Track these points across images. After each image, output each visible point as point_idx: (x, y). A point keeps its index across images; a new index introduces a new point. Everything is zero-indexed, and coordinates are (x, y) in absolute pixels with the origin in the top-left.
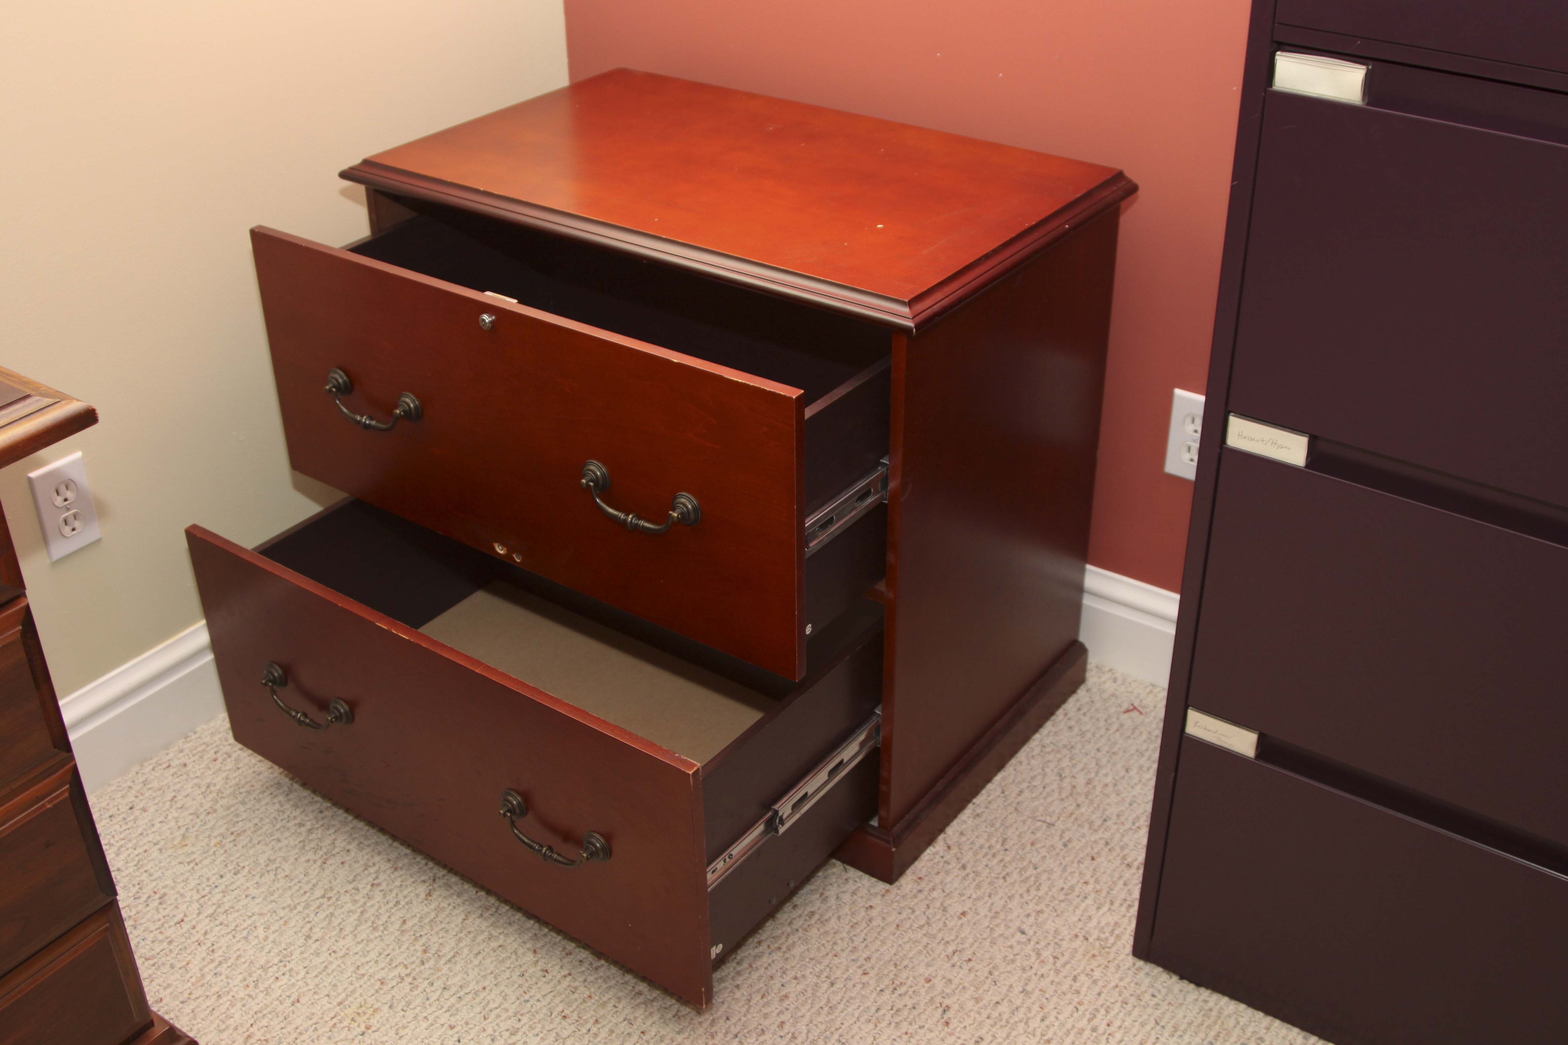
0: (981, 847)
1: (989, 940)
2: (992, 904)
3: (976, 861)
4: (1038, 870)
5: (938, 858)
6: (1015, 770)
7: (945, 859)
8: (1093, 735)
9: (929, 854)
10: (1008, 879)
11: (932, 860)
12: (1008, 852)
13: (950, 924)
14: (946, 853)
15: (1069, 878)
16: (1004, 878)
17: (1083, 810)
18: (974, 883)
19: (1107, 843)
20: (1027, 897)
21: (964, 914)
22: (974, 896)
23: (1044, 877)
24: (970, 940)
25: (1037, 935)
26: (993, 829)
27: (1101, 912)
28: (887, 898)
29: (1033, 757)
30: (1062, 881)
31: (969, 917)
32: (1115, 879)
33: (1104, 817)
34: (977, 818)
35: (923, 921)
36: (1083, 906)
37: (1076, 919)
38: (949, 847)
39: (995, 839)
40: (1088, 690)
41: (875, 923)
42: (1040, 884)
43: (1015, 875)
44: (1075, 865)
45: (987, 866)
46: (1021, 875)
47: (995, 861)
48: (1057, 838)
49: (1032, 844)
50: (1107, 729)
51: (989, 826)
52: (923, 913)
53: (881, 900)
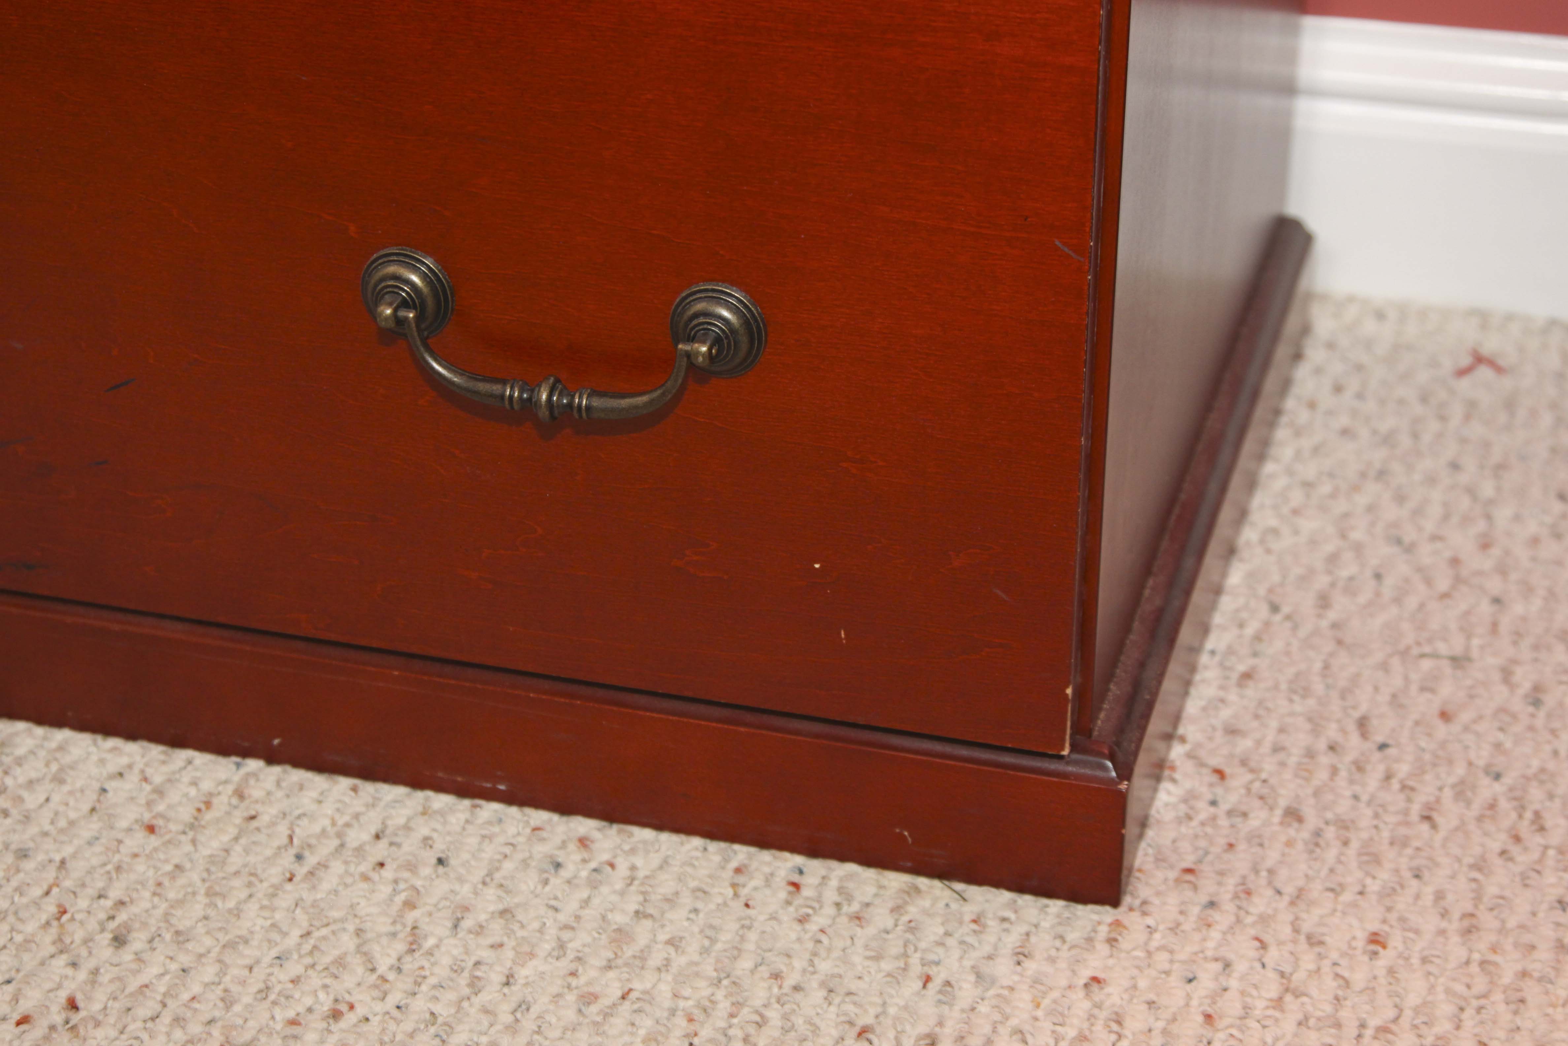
1: (1498, 996)
4: (1508, 780)
7: (1226, 806)
8: (1415, 436)
10: (1437, 819)
11: (1189, 818)
12: (1392, 751)
13: (1359, 978)
14: (1219, 791)
16: (1427, 818)
22: (1373, 886)
23: (1536, 794)
24: (1446, 1009)
26: (1311, 702)
28: (1125, 944)
31: (1396, 941)
34: (1251, 683)
38: (1220, 774)
39: (1334, 726)
41: (1134, 1025)
42: (1537, 814)
43: (1453, 809)
45: (1356, 800)
46: (1468, 803)
47: (1373, 780)
48: (1500, 689)
49: (1445, 717)
50: (1443, 418)
51: (1296, 698)
52: (1258, 965)
53: (1111, 956)
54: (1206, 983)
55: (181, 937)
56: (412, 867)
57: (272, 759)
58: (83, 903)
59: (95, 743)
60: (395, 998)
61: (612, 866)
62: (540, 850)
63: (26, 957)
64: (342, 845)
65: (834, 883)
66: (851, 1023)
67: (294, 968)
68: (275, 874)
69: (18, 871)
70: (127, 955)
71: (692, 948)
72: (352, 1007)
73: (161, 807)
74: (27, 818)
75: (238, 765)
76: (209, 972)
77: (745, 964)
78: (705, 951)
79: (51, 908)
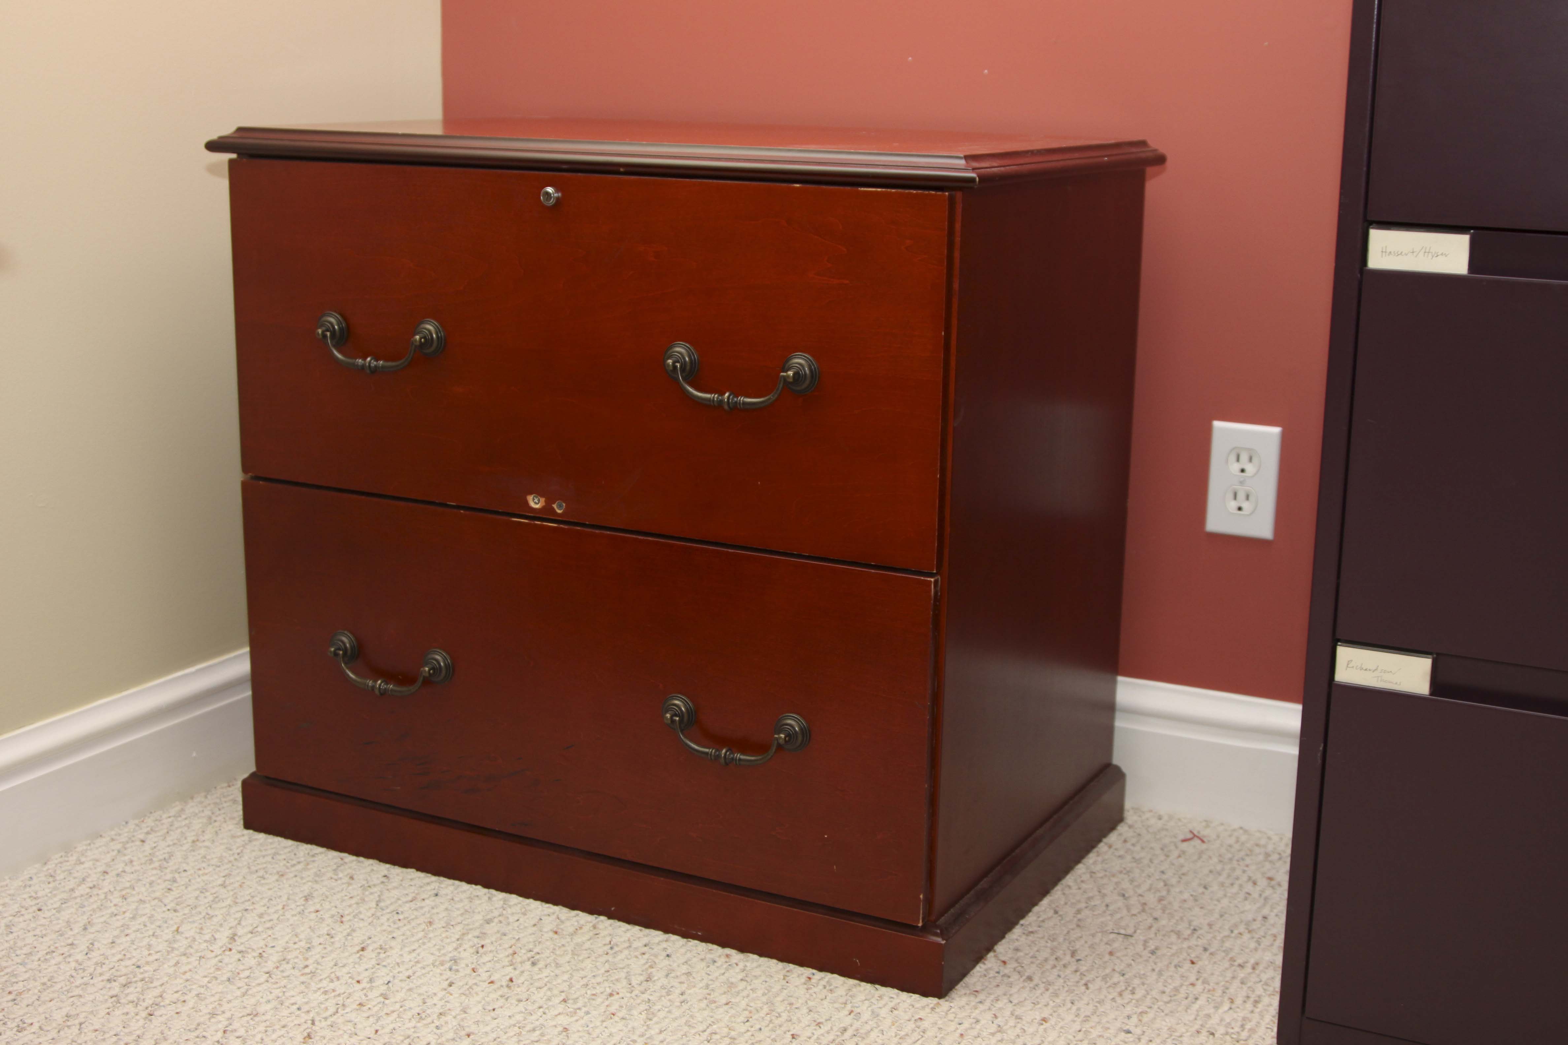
0: (1046, 960)
2: (1079, 1009)
3: (1043, 973)
4: (1126, 976)
5: (992, 974)
6: (1064, 894)
7: (1002, 974)
8: (1151, 860)
9: (979, 972)
10: (1090, 985)
11: (985, 976)
12: (1081, 963)
13: (1030, 1030)
14: (1002, 968)
15: (1170, 981)
16: (1086, 985)
17: (1164, 922)
18: (1048, 993)
19: (1205, 949)
20: (1119, 1001)
21: (1044, 1020)
22: (1052, 1004)
23: (1136, 982)
25: (1146, 1034)
26: (1055, 943)
27: (1220, 1011)
28: (937, 1010)
29: (1082, 881)
30: (1160, 984)
31: (1051, 1022)
32: (1228, 979)
33: (1192, 928)
34: (1032, 935)
35: (993, 1028)
36: (1196, 1006)
37: (1192, 1017)
38: (1004, 962)
39: (1061, 952)
40: (1130, 827)
41: (929, 1034)
42: (1134, 988)
43: (1099, 983)
44: (1172, 968)
45: (1059, 976)
46: (1106, 982)
47: (1068, 971)
48: (1140, 947)
49: (1111, 953)
50: (1167, 856)
51: (1049, 942)
52: (991, 1022)
53: (931, 1013)
54: (966, 1025)
55: (558, 965)
56: (656, 956)
57: (610, 916)
58: (523, 951)
59: (542, 905)
60: (636, 992)
61: (737, 964)
62: (709, 956)
63: (497, 964)
64: (630, 947)
65: (826, 980)
66: (815, 1021)
67: (599, 979)
68: (600, 951)
69: (501, 939)
70: (536, 969)
71: (760, 993)
72: (618, 994)
73: (562, 927)
74: (509, 924)
75: (596, 918)
76: (566, 977)
77: (779, 999)
78: (764, 994)
79: (510, 951)
